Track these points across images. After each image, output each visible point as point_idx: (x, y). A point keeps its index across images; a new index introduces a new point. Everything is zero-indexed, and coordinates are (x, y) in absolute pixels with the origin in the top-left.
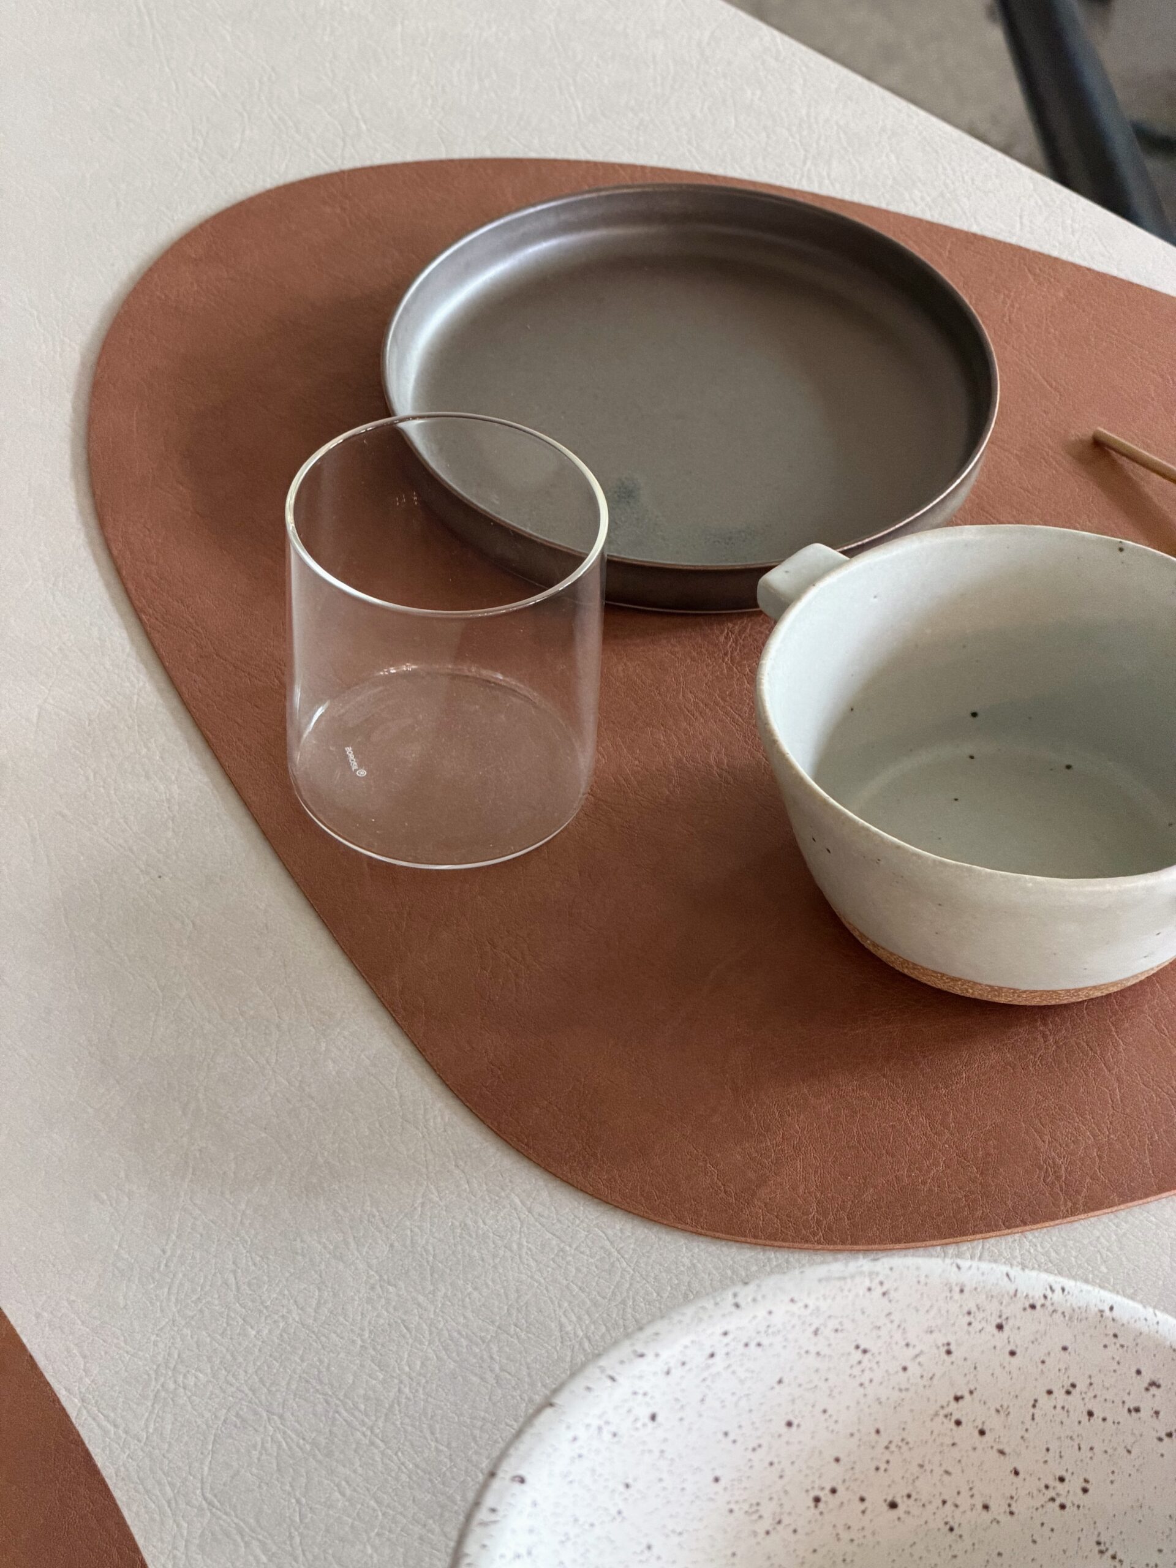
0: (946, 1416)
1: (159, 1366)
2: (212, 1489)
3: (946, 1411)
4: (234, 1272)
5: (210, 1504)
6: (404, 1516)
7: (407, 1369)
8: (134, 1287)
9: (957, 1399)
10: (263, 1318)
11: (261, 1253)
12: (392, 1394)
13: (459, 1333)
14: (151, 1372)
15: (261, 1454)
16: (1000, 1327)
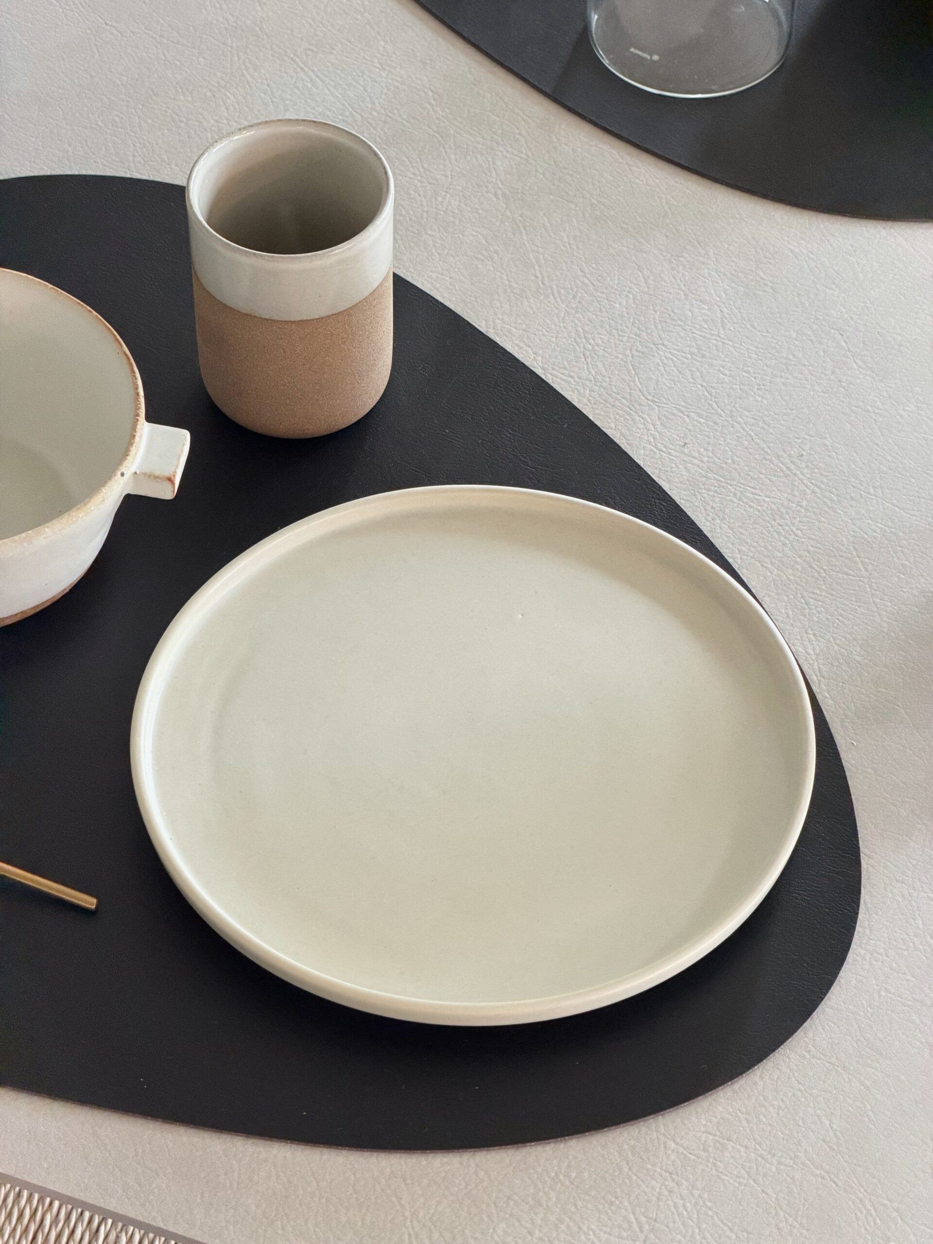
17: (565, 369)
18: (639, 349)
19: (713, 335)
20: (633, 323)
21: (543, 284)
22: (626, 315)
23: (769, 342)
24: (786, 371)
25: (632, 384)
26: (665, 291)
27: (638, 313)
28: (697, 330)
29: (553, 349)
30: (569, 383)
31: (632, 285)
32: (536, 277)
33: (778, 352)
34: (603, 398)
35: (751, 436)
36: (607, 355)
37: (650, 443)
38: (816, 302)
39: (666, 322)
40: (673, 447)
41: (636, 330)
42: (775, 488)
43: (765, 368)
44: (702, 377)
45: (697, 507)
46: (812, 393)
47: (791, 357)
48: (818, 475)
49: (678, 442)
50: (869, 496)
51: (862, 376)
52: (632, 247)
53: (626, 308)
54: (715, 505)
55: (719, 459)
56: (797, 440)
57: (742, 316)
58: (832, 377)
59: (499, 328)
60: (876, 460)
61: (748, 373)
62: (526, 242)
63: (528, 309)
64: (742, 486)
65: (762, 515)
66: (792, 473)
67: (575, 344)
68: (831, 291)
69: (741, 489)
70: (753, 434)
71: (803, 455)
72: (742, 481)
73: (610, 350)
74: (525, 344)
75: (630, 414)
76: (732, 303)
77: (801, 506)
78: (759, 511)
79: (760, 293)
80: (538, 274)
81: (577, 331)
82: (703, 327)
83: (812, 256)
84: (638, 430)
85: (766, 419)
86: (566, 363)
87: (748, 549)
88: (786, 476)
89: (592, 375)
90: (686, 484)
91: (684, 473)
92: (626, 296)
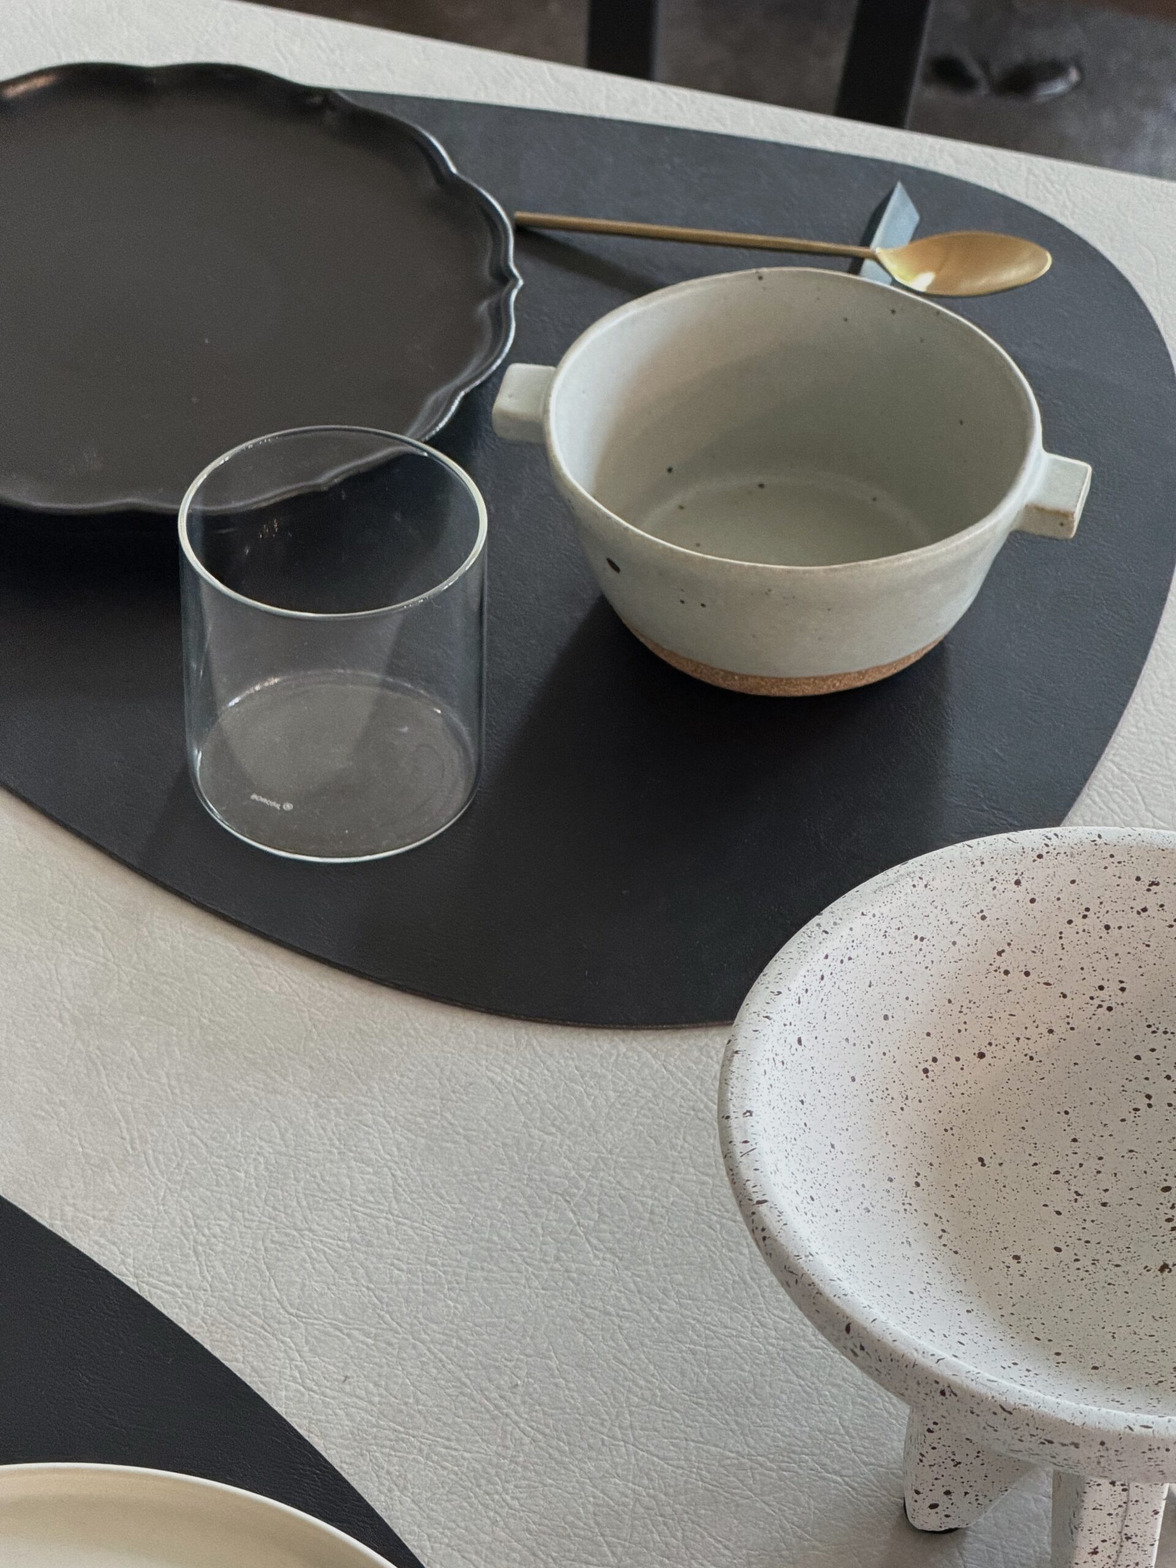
0: (996, 971)
1: (181, 1227)
2: (291, 1305)
3: (995, 965)
4: (194, 1133)
5: (297, 1316)
6: (463, 1268)
7: (388, 1157)
8: (117, 1174)
9: (1000, 954)
10: (242, 1160)
11: (205, 1111)
12: (390, 1182)
13: (412, 1114)
14: (179, 1235)
15: (313, 1264)
16: (1018, 883)
17: (168, 1274)
18: (274, 1239)
19: (382, 1211)
20: (266, 1200)
21: (132, 1148)
22: (255, 1187)
23: (463, 1217)
24: (489, 1259)
25: (266, 1291)
26: (310, 1150)
27: (272, 1184)
28: (360, 1206)
29: (149, 1246)
30: (173, 1294)
31: (263, 1144)
32: (123, 1138)
33: (477, 1233)
34: (225, 1315)
35: (441, 1361)
36: (228, 1250)
37: (294, 1380)
38: (530, 1154)
39: (314, 1196)
40: (328, 1384)
41: (270, 1210)
42: (478, 1438)
43: (459, 1257)
44: (367, 1274)
45: (366, 1473)
46: (527, 1291)
47: (496, 1238)
48: (540, 1415)
49: (335, 1376)
50: (615, 1443)
51: (598, 1263)
52: (261, 1086)
53: (255, 1178)
54: (391, 1469)
55: (396, 1398)
56: (508, 1363)
57: (423, 1182)
58: (557, 1266)
59: (70, 1218)
60: (623, 1386)
61: (434, 1265)
62: (106, 1088)
63: (112, 1187)
64: (431, 1437)
65: (461, 1479)
66: (502, 1413)
67: (182, 1237)
68: (551, 1138)
69: (429, 1442)
70: (443, 1357)
71: (517, 1385)
72: (431, 1430)
73: (233, 1243)
74: (108, 1241)
75: (264, 1338)
76: (408, 1161)
77: (516, 1463)
78: (456, 1474)
79: (449, 1145)
80: (125, 1134)
81: (184, 1215)
82: (369, 1201)
83: (521, 1086)
84: (277, 1361)
85: (462, 1332)
86: (168, 1265)
87: (443, 1533)
88: (494, 1418)
89: (208, 1281)
90: (349, 1439)
91: (347, 1422)
92: (255, 1159)
